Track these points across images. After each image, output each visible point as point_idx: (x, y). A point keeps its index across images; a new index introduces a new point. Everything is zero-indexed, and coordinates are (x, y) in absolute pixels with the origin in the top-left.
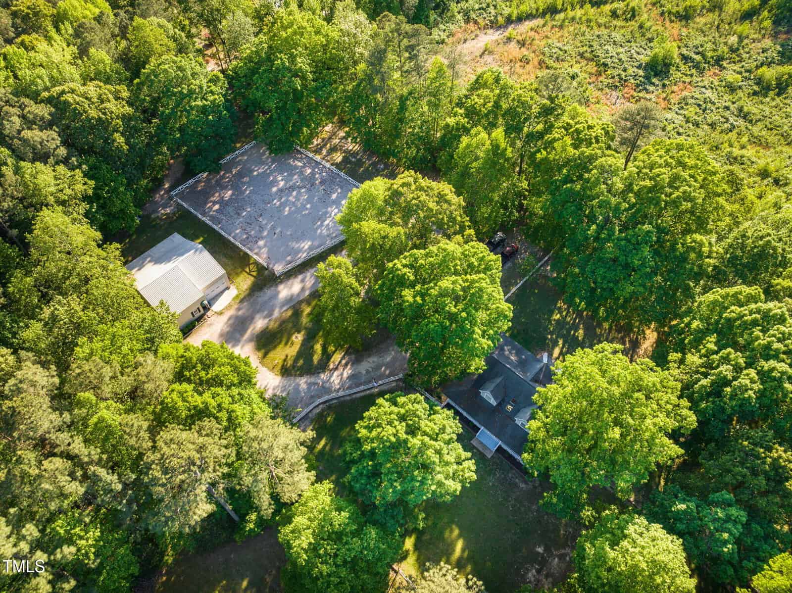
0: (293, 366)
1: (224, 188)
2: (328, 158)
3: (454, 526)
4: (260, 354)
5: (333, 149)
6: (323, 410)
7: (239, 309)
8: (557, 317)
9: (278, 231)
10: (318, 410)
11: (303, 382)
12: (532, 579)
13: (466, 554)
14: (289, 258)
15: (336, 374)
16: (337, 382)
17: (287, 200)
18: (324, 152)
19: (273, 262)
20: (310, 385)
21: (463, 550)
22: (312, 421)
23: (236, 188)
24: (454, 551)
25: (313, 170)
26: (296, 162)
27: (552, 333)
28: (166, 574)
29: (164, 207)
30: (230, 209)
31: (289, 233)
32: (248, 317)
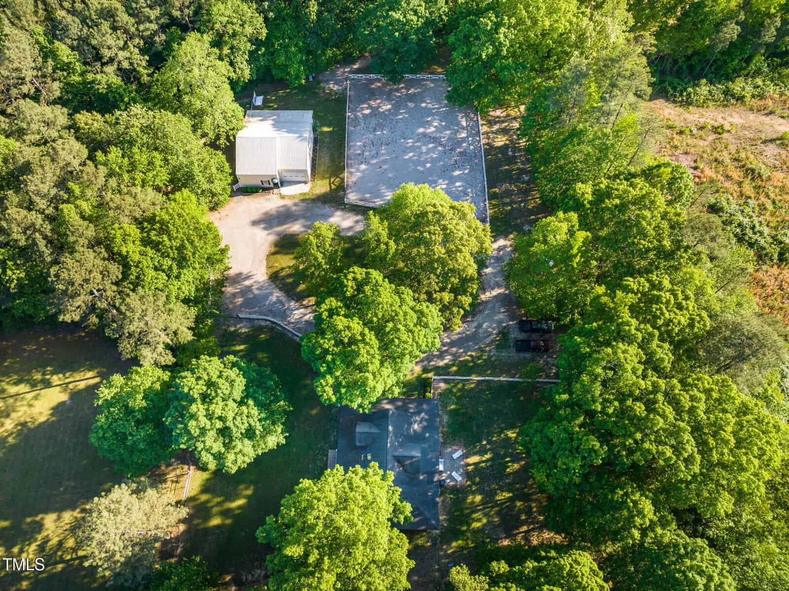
0: (283, 278)
1: (389, 99)
2: (491, 136)
3: (252, 487)
4: (273, 250)
5: (504, 131)
6: (266, 327)
7: (296, 205)
8: (512, 434)
9: (385, 167)
10: (263, 324)
11: (277, 295)
12: (256, 576)
13: (237, 512)
14: (368, 196)
15: (302, 310)
16: (296, 317)
17: (419, 147)
18: (496, 127)
19: (354, 189)
20: (279, 301)
21: (239, 507)
22: (253, 326)
23: (397, 107)
24: (234, 501)
25: (468, 137)
26: (464, 119)
27: (489, 442)
28: (86, 333)
29: (335, 83)
30: (374, 122)
31: (390, 175)
32: (294, 215)
